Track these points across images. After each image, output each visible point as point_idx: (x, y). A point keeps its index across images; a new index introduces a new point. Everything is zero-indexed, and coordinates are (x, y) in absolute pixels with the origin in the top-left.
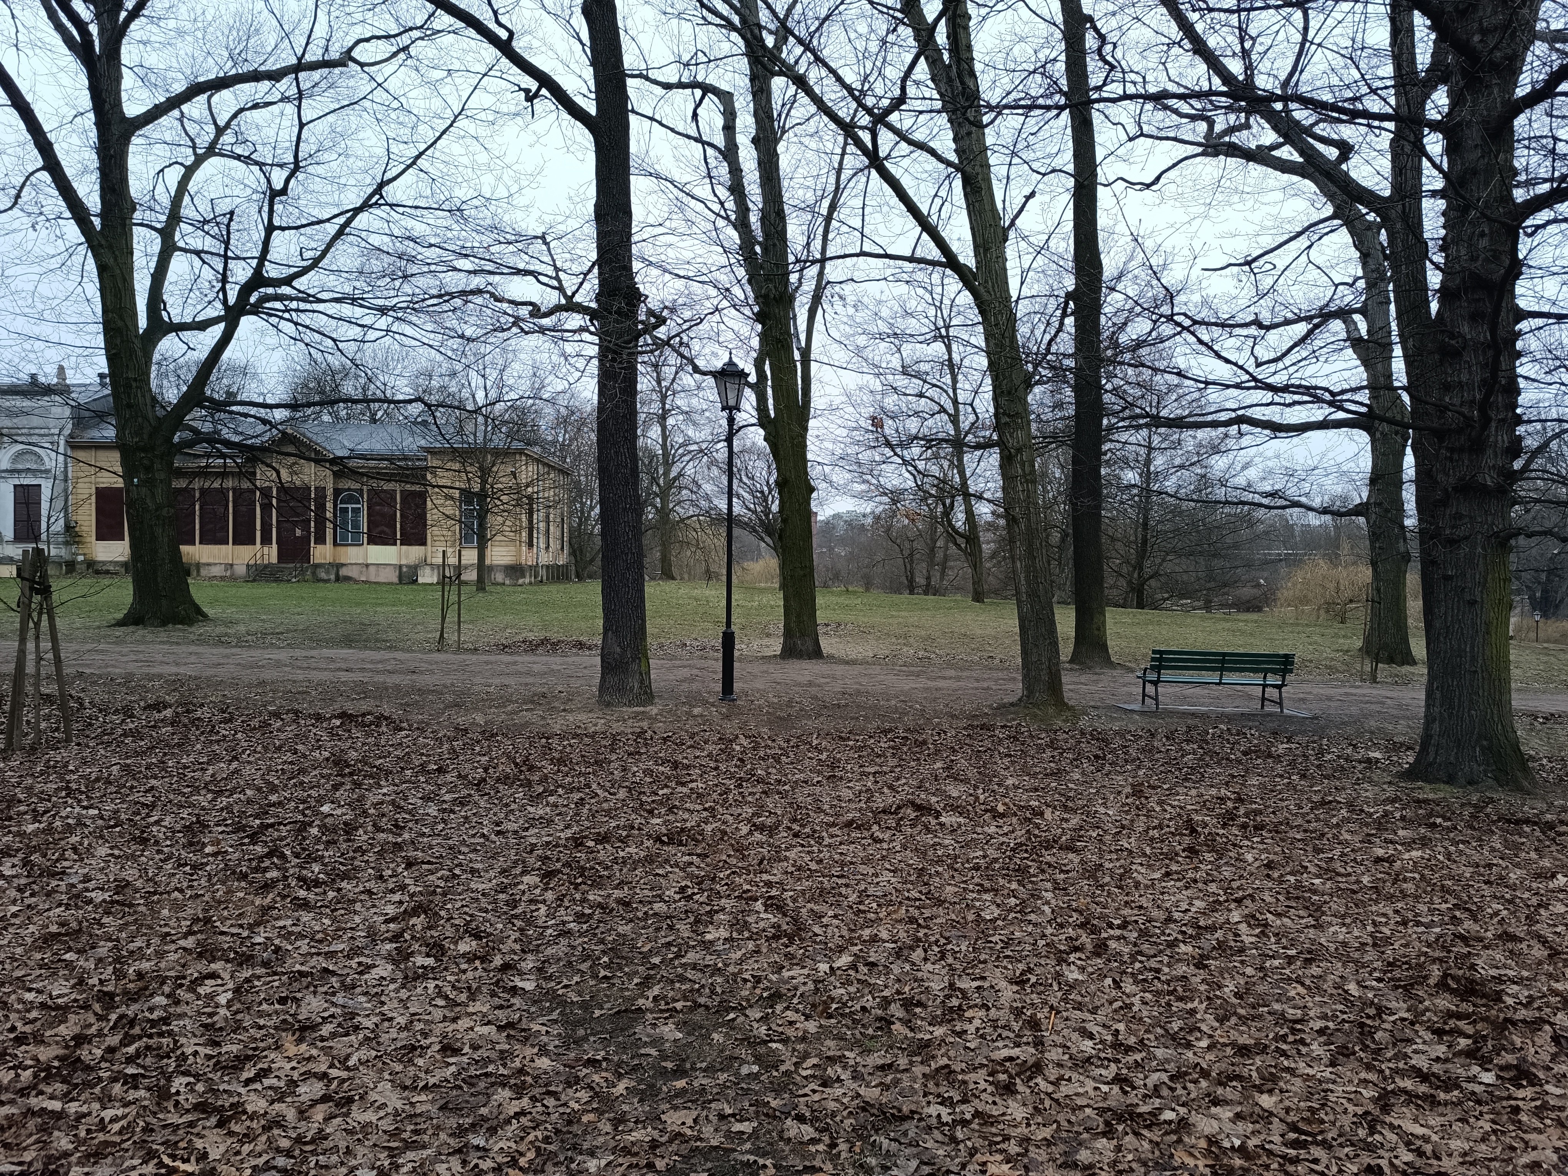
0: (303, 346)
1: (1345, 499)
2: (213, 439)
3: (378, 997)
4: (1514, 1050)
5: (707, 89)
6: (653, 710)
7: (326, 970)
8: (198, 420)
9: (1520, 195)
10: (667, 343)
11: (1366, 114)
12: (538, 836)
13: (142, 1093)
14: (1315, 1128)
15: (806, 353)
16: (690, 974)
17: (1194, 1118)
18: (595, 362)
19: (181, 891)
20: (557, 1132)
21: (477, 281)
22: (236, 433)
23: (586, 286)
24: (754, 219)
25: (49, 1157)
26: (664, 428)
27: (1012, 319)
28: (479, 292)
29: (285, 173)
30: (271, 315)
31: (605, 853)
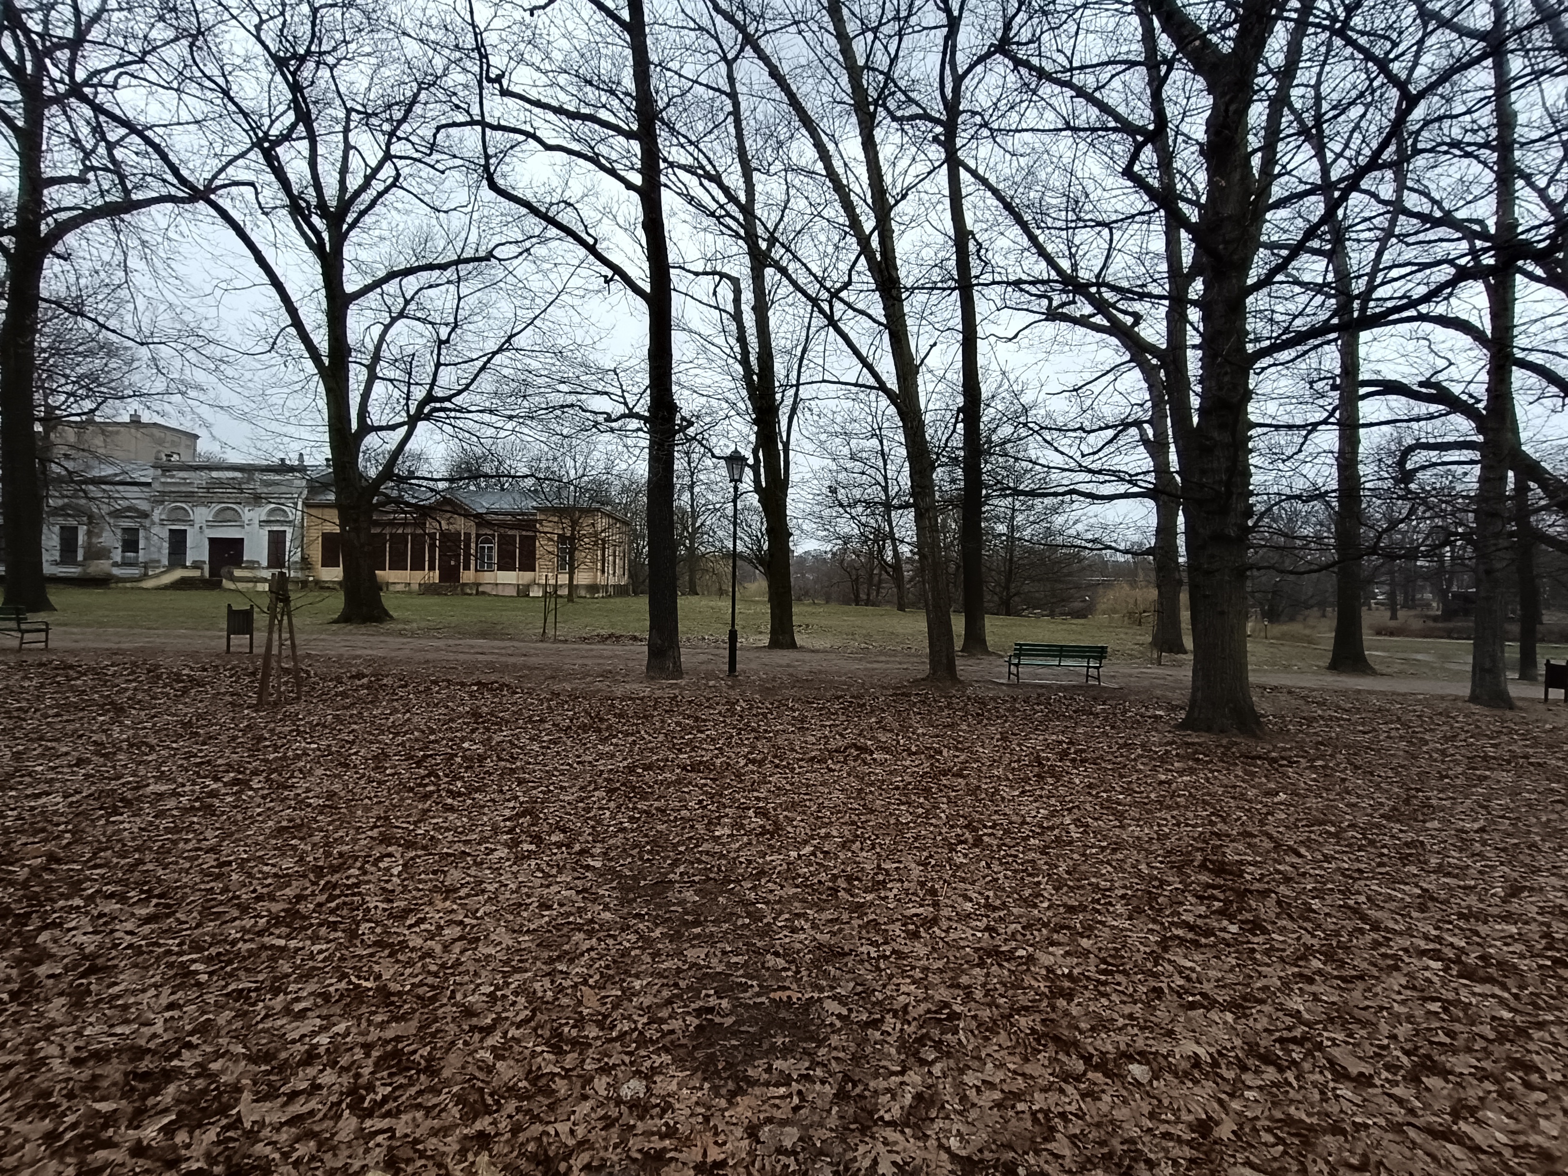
0: (458, 441)
1: (1141, 544)
2: (399, 501)
3: (497, 871)
4: (1251, 910)
5: (722, 275)
6: (683, 682)
7: (463, 852)
8: (389, 488)
9: (1250, 348)
10: (694, 438)
11: (1150, 295)
12: (605, 765)
13: (340, 934)
14: (1118, 961)
15: (786, 445)
16: (704, 858)
17: (1038, 954)
18: (647, 450)
19: (370, 799)
20: (614, 961)
21: (572, 398)
22: (414, 497)
23: (642, 401)
24: (753, 359)
25: (275, 977)
26: (692, 494)
27: (921, 424)
28: (572, 406)
29: (449, 329)
30: (438, 421)
31: (649, 776)
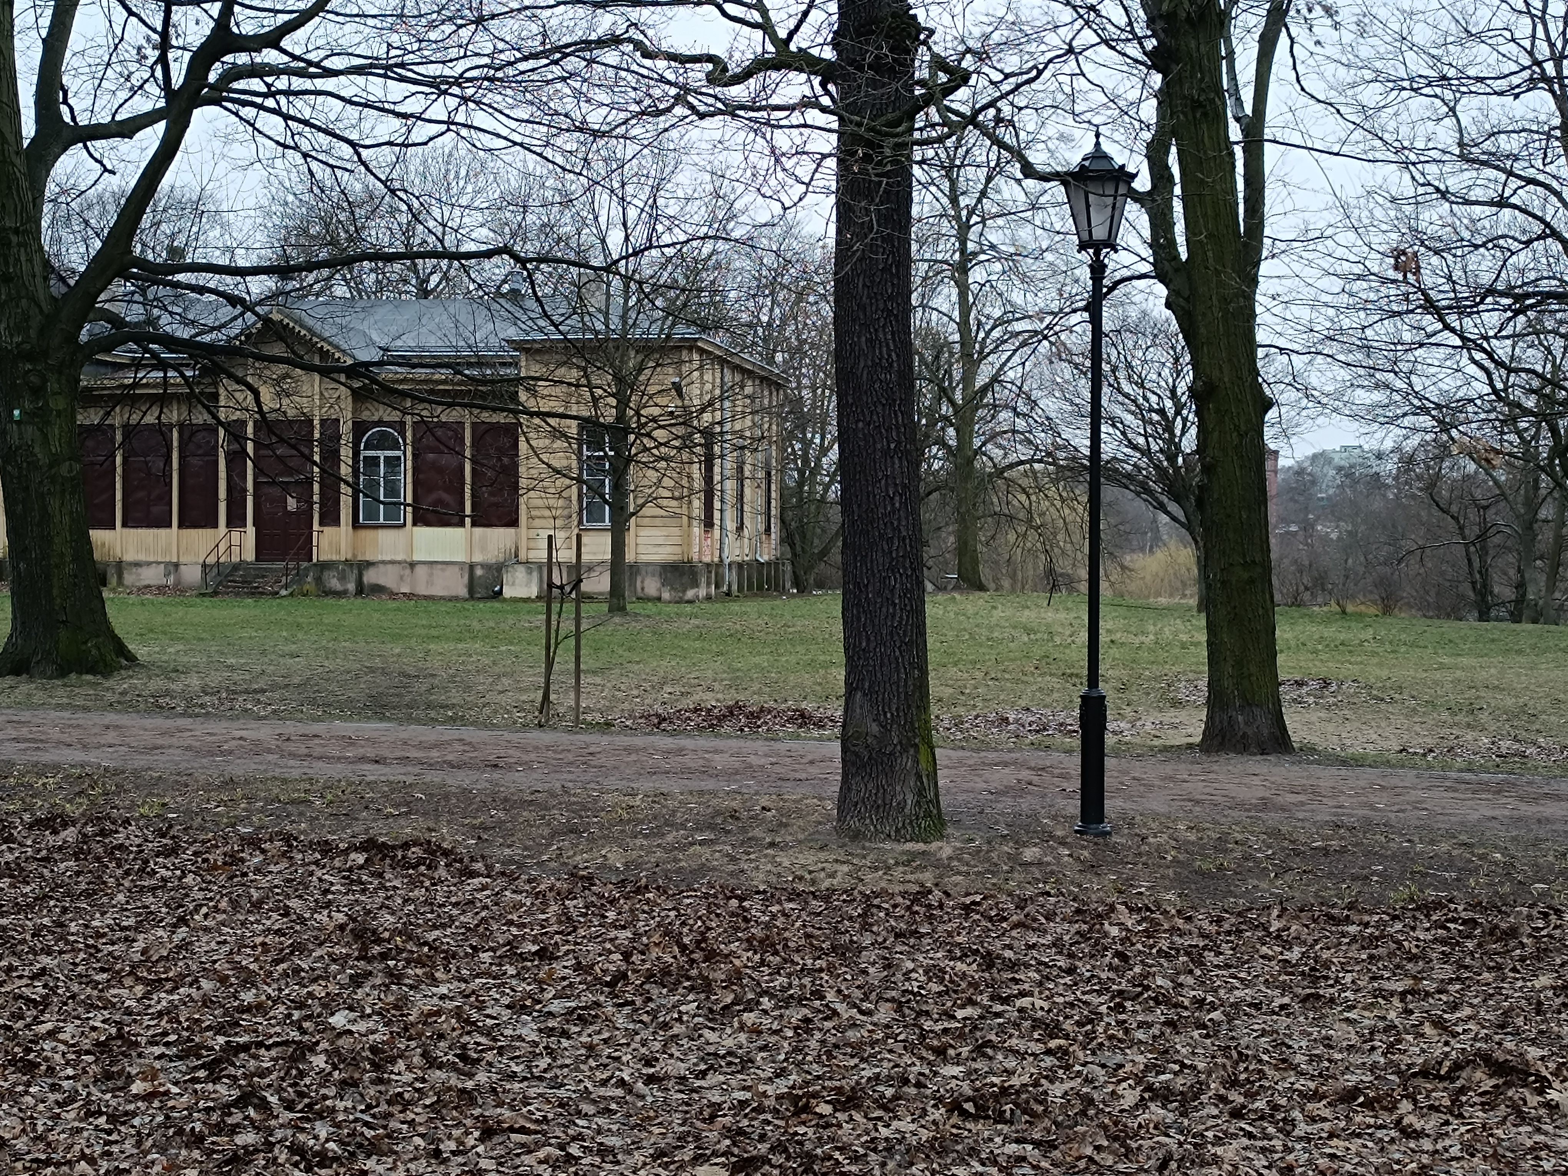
0: (298, 158)
2: (145, 334)
6: (944, 849)
8: (121, 300)
10: (972, 120)
12: (725, 1089)
15: (1254, 128)
18: (831, 163)
21: (613, 21)
22: (186, 322)
23: (816, 17)
26: (963, 289)
28: (615, 41)
30: (245, 104)
31: (851, 1128)
